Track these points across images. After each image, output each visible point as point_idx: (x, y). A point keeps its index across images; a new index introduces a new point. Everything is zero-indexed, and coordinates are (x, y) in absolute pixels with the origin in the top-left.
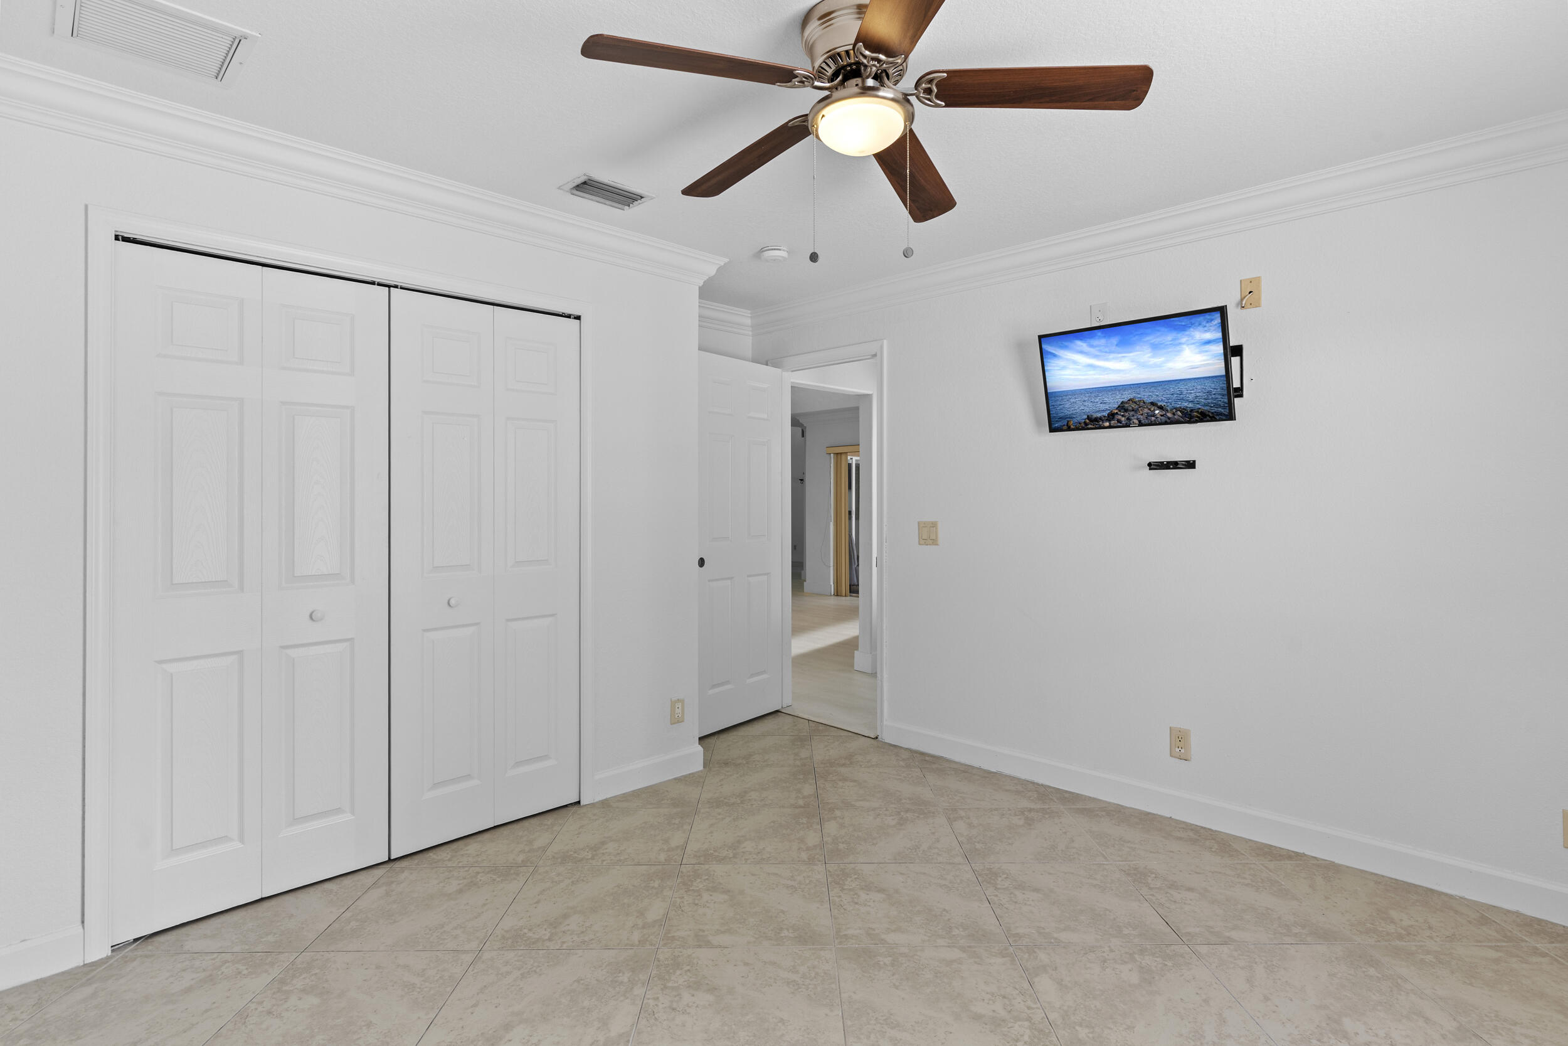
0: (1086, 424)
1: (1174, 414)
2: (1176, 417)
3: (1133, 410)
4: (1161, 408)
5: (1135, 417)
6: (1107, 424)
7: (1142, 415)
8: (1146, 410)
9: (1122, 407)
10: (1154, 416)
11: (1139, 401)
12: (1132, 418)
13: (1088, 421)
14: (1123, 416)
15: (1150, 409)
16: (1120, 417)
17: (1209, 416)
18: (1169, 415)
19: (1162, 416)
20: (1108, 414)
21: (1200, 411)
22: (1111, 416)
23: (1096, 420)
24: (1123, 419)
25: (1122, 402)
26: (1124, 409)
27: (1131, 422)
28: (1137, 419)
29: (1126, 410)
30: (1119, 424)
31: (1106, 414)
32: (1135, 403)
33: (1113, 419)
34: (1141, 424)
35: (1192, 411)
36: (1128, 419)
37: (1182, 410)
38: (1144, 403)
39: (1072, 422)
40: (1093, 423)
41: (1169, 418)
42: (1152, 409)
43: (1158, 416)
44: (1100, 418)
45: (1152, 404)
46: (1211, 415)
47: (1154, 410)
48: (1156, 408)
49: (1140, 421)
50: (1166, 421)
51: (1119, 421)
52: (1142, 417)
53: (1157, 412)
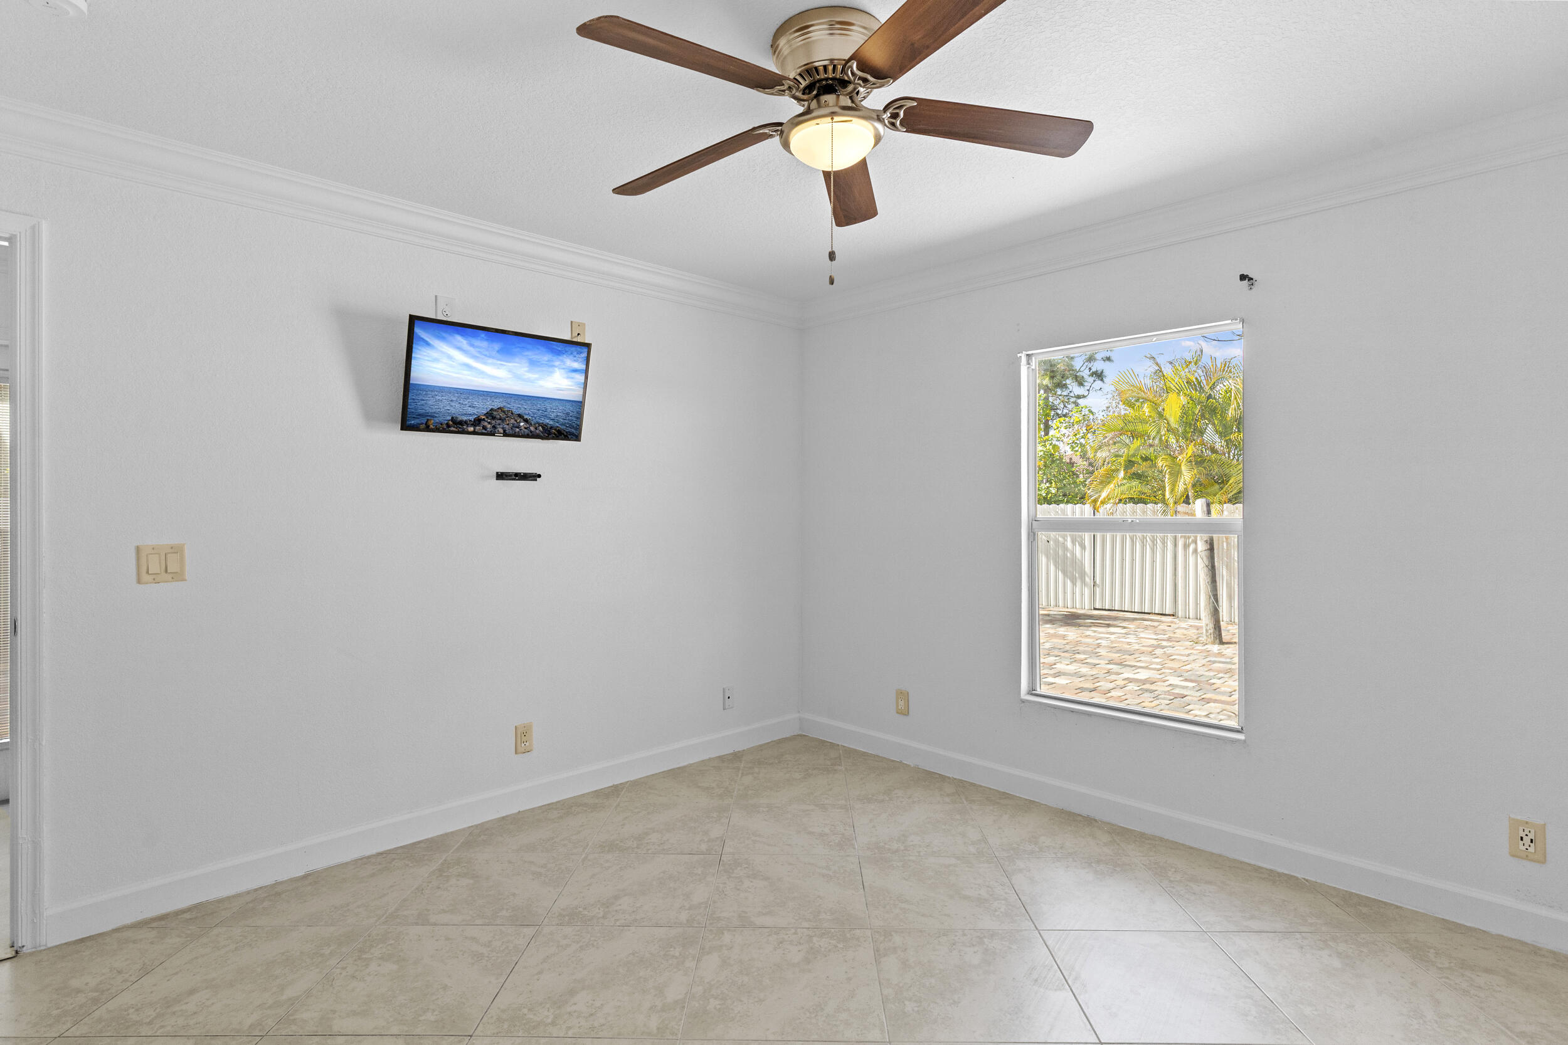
0: (448, 426)
1: (536, 429)
2: (537, 431)
3: (500, 419)
4: (526, 421)
5: (501, 426)
6: (471, 429)
7: (508, 425)
8: (512, 421)
9: (490, 414)
10: (518, 428)
11: (507, 411)
12: (498, 426)
13: (451, 423)
14: (489, 423)
15: (516, 421)
16: (486, 424)
17: (563, 434)
18: (532, 429)
19: (525, 428)
20: (474, 419)
21: (558, 429)
22: (478, 421)
23: (461, 423)
24: (489, 426)
25: (492, 410)
26: (492, 417)
27: (496, 430)
28: (503, 428)
29: (494, 418)
30: (484, 431)
31: (472, 418)
32: (504, 412)
33: (479, 424)
34: (505, 435)
35: (551, 428)
36: (494, 427)
37: (544, 426)
38: (512, 414)
39: (432, 421)
40: (456, 426)
41: (531, 432)
42: (518, 421)
43: (522, 428)
44: (466, 422)
45: (520, 416)
46: (565, 434)
47: (520, 422)
48: (522, 420)
49: (504, 431)
50: (528, 435)
51: (484, 428)
52: (507, 426)
53: (522, 424)
